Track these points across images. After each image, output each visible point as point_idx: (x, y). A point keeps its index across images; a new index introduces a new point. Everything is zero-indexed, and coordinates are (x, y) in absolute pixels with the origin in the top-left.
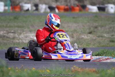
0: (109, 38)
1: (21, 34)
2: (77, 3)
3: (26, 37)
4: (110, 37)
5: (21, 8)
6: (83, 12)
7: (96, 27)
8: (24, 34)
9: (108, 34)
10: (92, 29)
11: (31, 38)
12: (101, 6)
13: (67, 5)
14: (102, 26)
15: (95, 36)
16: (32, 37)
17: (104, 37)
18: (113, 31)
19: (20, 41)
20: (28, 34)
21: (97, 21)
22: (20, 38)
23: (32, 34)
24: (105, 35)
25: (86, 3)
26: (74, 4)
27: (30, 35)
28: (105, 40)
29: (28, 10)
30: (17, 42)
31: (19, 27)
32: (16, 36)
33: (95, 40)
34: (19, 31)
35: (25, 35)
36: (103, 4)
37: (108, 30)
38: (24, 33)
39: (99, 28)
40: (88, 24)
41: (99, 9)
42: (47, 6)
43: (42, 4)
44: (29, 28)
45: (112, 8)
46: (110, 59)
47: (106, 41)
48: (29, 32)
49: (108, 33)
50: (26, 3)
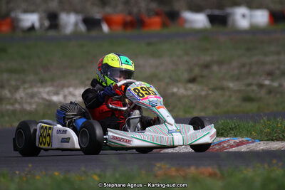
0: (239, 91)
1: (17, 89)
2: (154, 6)
3: (32, 96)
4: (243, 88)
5: (14, 24)
6: (173, 29)
7: (207, 66)
8: (25, 89)
9: (237, 83)
10: (197, 71)
11: (43, 99)
12: (217, 12)
13: (130, 14)
14: (220, 63)
15: (206, 88)
16: (45, 96)
17: (228, 88)
18: (249, 73)
19: (17, 106)
20: (35, 90)
21: (207, 50)
22: (16, 99)
23: (45, 87)
24: (231, 85)
25: (176, 6)
26: (148, 10)
27: (41, 90)
28: (230, 96)
29: (32, 28)
30: (8, 110)
31: (11, 71)
32: (6, 94)
33: (206, 97)
34: (13, 83)
35: (30, 91)
36: (221, 7)
38: (26, 86)
39: (215, 68)
40: (186, 58)
41: (212, 19)
42: (80, 17)
43: (68, 12)
44: (37, 73)
45: (244, 16)
46: (248, 142)
47: (233, 99)
48: (39, 85)
49: (238, 79)
50: (26, 11)
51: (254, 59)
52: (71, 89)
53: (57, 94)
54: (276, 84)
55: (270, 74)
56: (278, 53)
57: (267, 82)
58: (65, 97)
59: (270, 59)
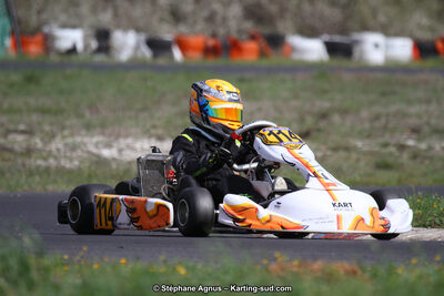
0: (372, 153)
1: (53, 136)
2: (249, 25)
3: (74, 148)
4: (377, 149)
5: (48, 41)
6: (275, 59)
7: (324, 116)
8: (64, 137)
9: (367, 141)
10: (310, 121)
11: (88, 152)
12: (337, 39)
13: (214, 36)
14: (344, 112)
15: (323, 147)
16: (94, 150)
17: (355, 148)
18: (385, 128)
19: (52, 161)
20: (78, 139)
21: (325, 92)
22: (50, 151)
23: (92, 136)
24: (359, 144)
25: (283, 26)
26: (240, 31)
27: (86, 140)
28: (358, 160)
29: (73, 50)
30: (38, 167)
31: (44, 111)
32: (36, 144)
33: (323, 160)
34: (47, 128)
35: (70, 140)
36: (344, 31)
37: (367, 125)
38: (66, 132)
39: (336, 118)
40: (294, 103)
41: (332, 48)
42: (143, 37)
43: (125, 29)
44: (80, 116)
45: (377, 46)
47: (362, 164)
48: (83, 132)
49: (369, 136)
51: (393, 108)
52: (129, 141)
53: (109, 146)
54: (423, 146)
55: (415, 131)
56: (428, 102)
57: (411, 143)
58: (120, 151)
59: (415, 109)
